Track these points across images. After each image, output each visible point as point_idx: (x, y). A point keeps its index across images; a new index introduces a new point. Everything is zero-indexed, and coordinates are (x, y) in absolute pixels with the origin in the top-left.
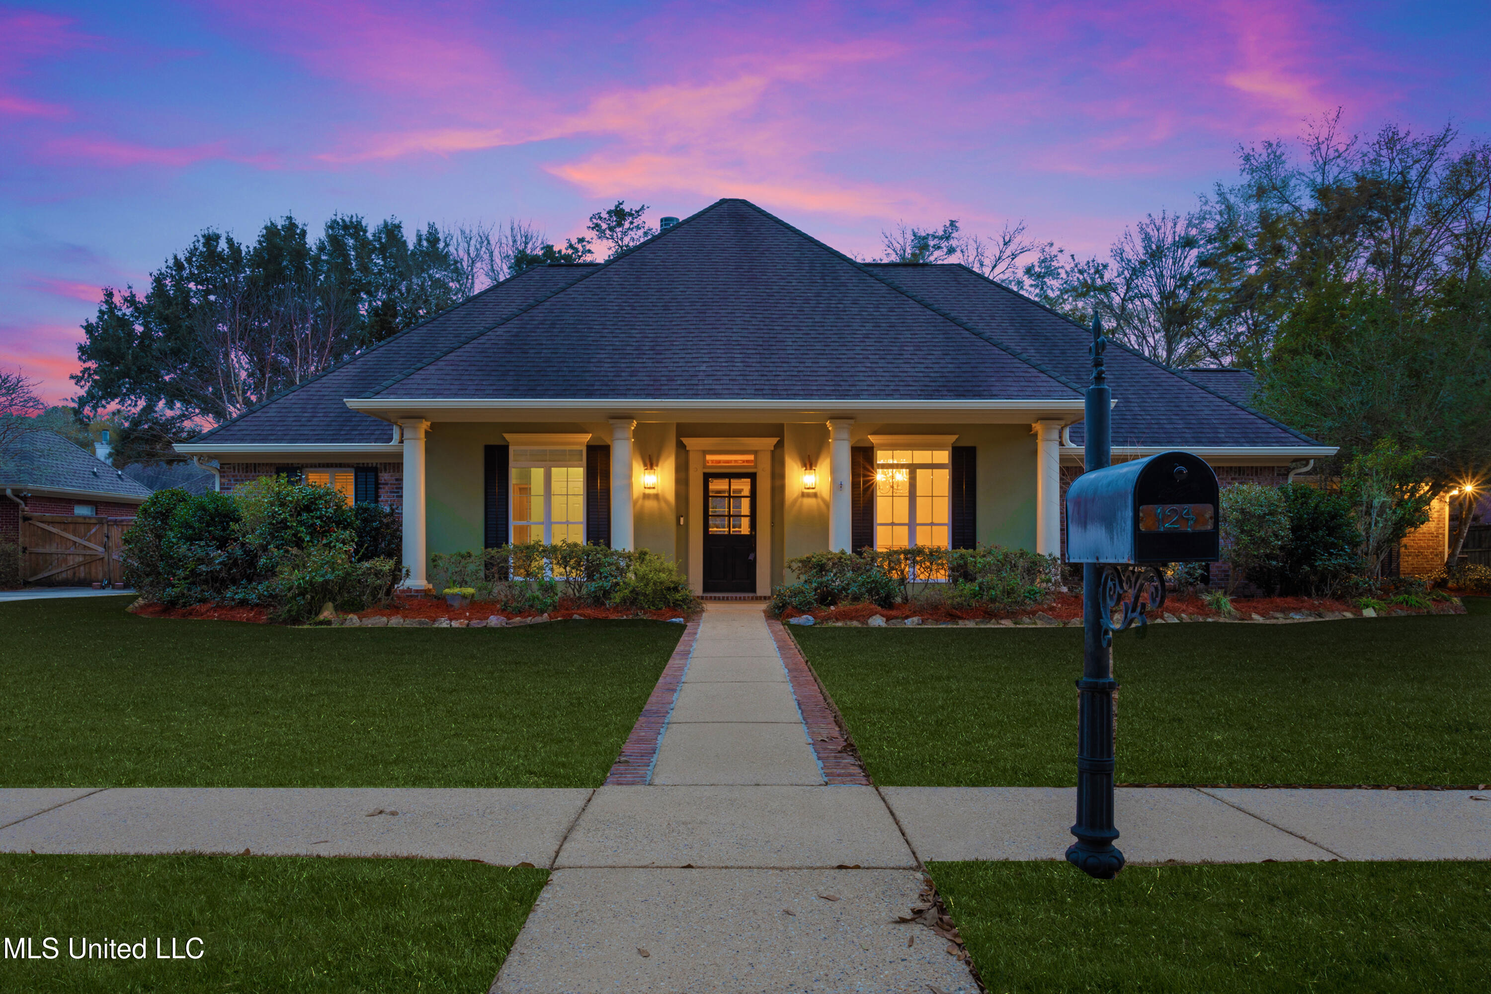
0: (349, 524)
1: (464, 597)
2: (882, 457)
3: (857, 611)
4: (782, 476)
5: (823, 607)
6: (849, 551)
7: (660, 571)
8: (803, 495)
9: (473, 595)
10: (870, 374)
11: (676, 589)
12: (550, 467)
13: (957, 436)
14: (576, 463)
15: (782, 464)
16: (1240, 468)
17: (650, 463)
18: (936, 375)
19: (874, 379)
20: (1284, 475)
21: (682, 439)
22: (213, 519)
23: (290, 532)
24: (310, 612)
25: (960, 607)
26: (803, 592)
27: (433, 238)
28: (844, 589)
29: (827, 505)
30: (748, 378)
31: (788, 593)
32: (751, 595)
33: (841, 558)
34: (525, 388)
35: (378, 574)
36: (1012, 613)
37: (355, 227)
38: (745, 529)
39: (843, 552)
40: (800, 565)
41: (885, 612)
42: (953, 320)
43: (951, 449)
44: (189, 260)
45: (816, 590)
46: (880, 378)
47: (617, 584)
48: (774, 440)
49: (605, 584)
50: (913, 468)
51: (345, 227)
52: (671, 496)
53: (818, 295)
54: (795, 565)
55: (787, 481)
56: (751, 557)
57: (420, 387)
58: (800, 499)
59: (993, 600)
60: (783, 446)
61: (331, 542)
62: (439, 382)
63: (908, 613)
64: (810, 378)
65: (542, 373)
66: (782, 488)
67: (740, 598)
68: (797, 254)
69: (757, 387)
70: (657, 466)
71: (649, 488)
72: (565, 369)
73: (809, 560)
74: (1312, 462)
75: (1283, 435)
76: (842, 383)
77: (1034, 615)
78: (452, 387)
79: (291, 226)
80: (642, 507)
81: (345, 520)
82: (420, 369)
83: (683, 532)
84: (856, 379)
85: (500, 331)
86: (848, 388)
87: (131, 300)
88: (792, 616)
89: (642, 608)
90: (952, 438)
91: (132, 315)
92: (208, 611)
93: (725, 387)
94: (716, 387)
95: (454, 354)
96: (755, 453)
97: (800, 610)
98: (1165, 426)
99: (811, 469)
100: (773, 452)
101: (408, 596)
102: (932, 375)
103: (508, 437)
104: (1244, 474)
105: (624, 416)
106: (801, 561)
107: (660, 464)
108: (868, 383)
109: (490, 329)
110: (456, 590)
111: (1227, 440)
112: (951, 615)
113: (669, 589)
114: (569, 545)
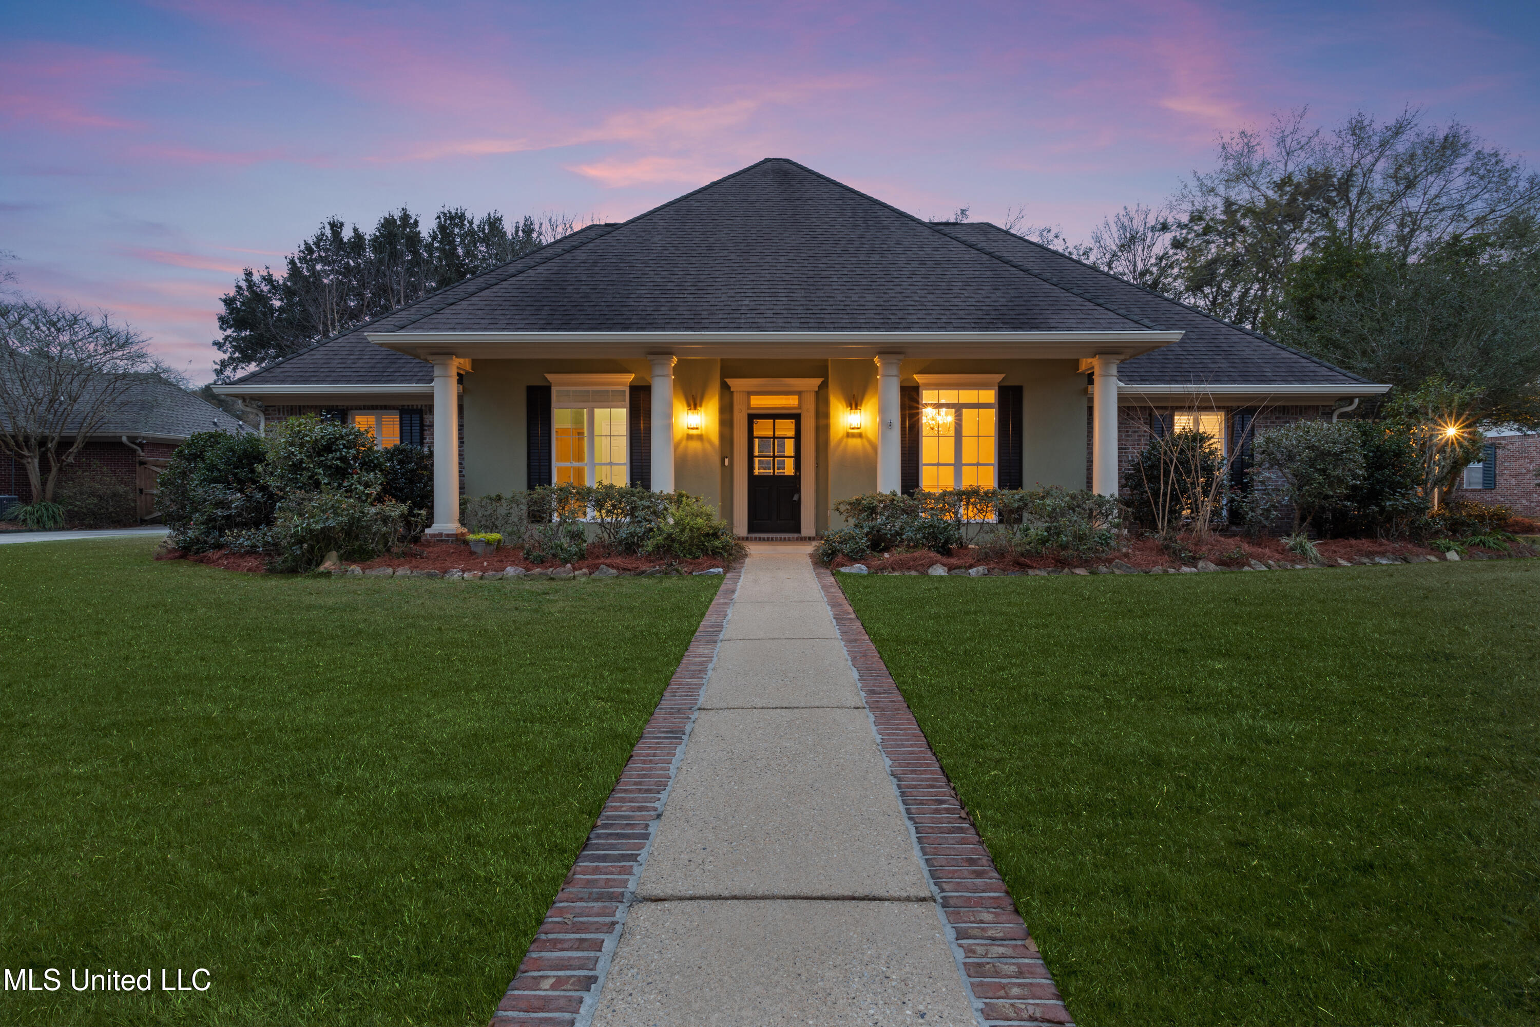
0: (376, 466)
1: (488, 543)
2: (927, 396)
3: (915, 559)
4: (827, 415)
5: (875, 554)
6: (899, 493)
7: (697, 516)
8: (848, 435)
9: (499, 541)
10: (920, 307)
11: (715, 535)
12: (593, 408)
13: (1003, 375)
14: (620, 404)
15: (827, 403)
16: (1284, 407)
17: (694, 403)
18: (988, 308)
19: (924, 312)
20: (1328, 413)
21: (727, 380)
22: (240, 461)
23: (306, 474)
24: (309, 563)
25: (1027, 554)
26: (854, 538)
27: (528, 229)
28: (898, 534)
29: (875, 448)
30: (793, 311)
31: (837, 538)
32: (795, 535)
33: (893, 500)
34: (559, 322)
35: (385, 520)
36: (1086, 561)
37: (460, 218)
38: (789, 469)
39: (894, 494)
40: (848, 507)
41: (945, 560)
42: (999, 258)
43: (997, 388)
44: (317, 244)
45: (867, 535)
46: (931, 312)
47: (651, 530)
48: (818, 381)
49: (638, 530)
50: (959, 408)
51: (452, 218)
52: (714, 436)
53: (862, 237)
54: (843, 508)
55: (832, 421)
56: (795, 498)
57: (449, 321)
58: (845, 440)
59: (1064, 547)
60: (827, 387)
61: (352, 484)
62: (470, 317)
63: (971, 561)
64: (858, 312)
65: (578, 308)
66: (827, 427)
67: (785, 539)
68: (840, 202)
69: (802, 320)
70: (701, 406)
71: (692, 429)
72: (603, 304)
73: (858, 502)
74: (1356, 401)
75: (1330, 373)
76: (891, 316)
77: (1110, 563)
78: (482, 321)
79: (405, 217)
80: (686, 448)
81: (372, 461)
82: (452, 304)
83: (727, 473)
84: (906, 312)
85: (540, 269)
86: (898, 321)
87: (269, 279)
88: (843, 565)
89: (677, 557)
90: (999, 377)
91: (270, 292)
92: (220, 558)
93: (768, 320)
94: (759, 320)
95: (490, 290)
96: (799, 393)
97: (853, 558)
98: (1210, 365)
99: (856, 408)
100: (817, 393)
101: (438, 541)
102: (984, 308)
103: (550, 377)
104: (1288, 413)
105: (661, 351)
106: (850, 504)
107: (704, 404)
108: (919, 316)
109: (531, 268)
110: (482, 536)
111: (1275, 378)
112: (1019, 564)
113: (708, 535)
114: (606, 487)
